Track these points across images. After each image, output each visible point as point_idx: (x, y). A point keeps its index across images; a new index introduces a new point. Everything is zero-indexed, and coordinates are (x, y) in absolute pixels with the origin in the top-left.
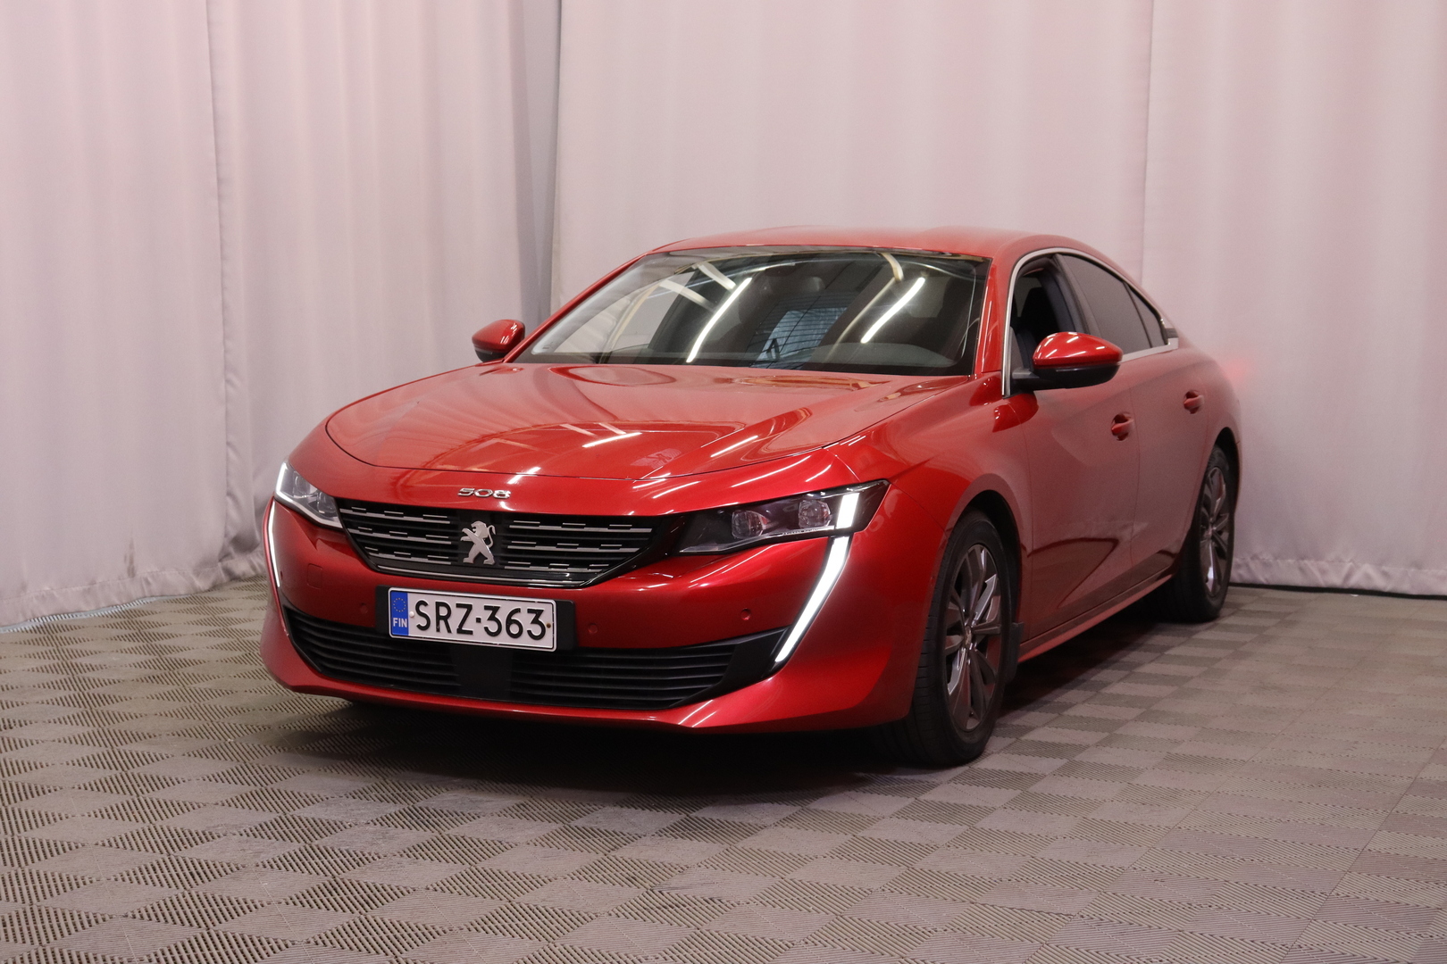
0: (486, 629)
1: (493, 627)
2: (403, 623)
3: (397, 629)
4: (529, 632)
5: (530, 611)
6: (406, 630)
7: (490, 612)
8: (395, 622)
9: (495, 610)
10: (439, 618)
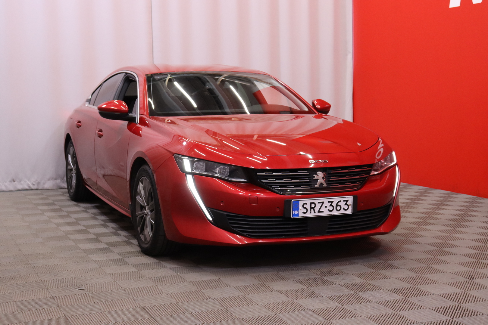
0: (329, 210)
1: (331, 208)
2: (297, 212)
3: (294, 215)
4: (344, 208)
5: (344, 201)
6: (298, 215)
7: (330, 203)
8: (294, 212)
9: (332, 202)
10: (311, 208)
